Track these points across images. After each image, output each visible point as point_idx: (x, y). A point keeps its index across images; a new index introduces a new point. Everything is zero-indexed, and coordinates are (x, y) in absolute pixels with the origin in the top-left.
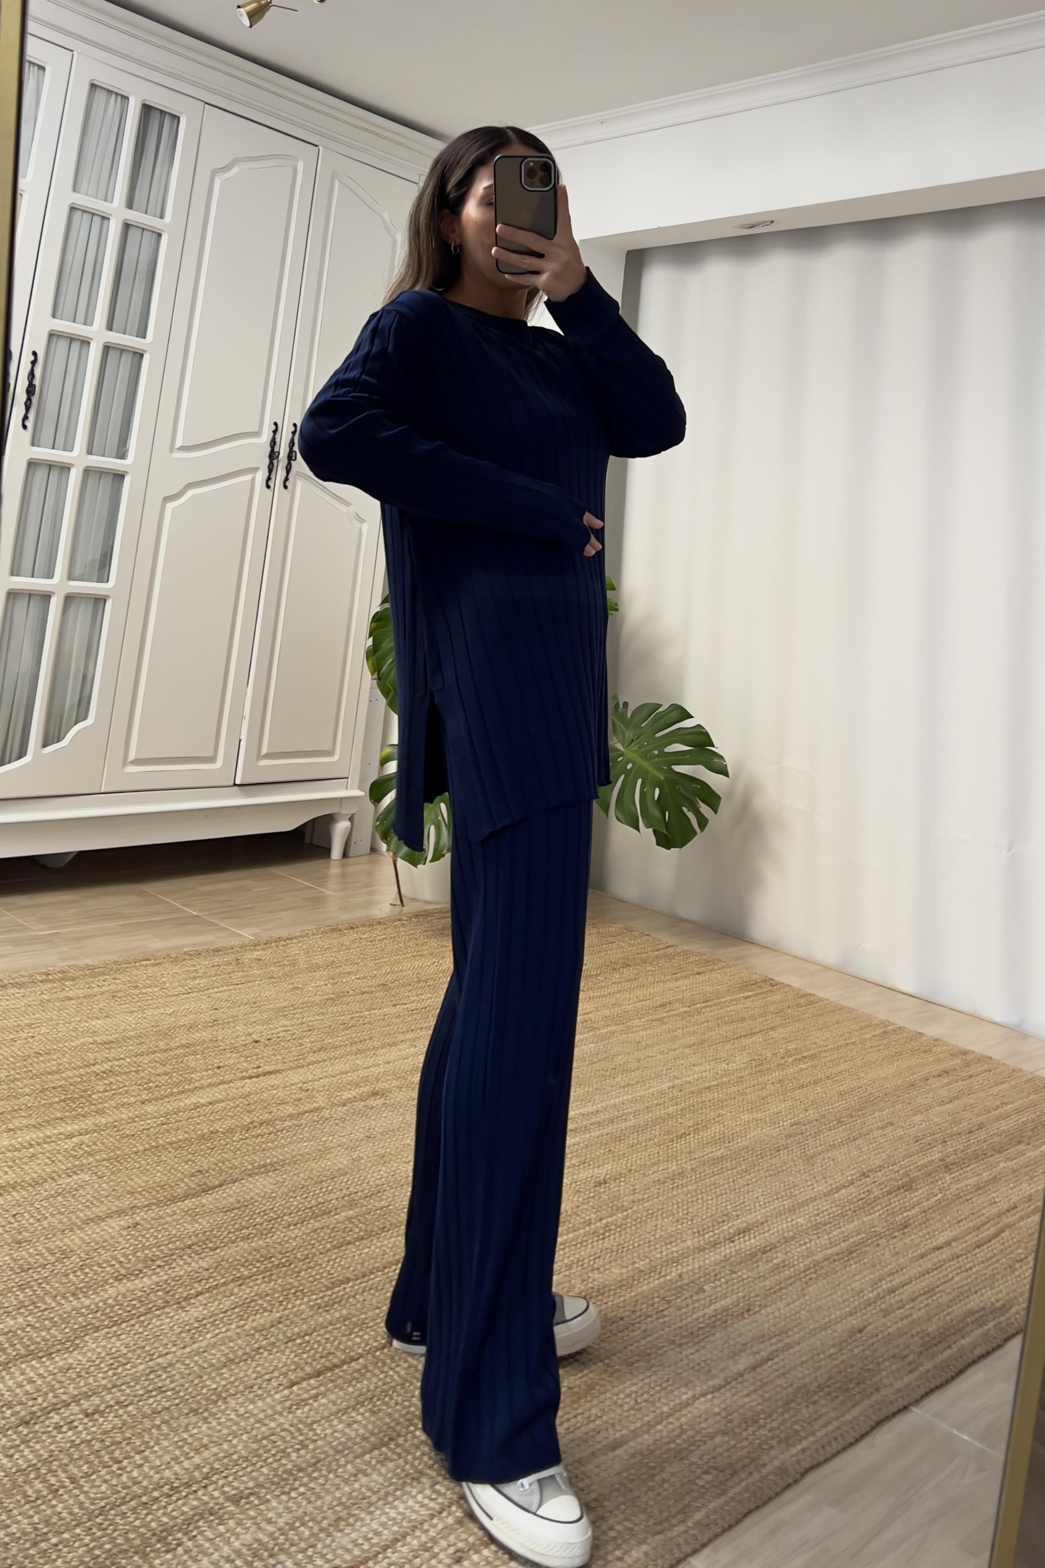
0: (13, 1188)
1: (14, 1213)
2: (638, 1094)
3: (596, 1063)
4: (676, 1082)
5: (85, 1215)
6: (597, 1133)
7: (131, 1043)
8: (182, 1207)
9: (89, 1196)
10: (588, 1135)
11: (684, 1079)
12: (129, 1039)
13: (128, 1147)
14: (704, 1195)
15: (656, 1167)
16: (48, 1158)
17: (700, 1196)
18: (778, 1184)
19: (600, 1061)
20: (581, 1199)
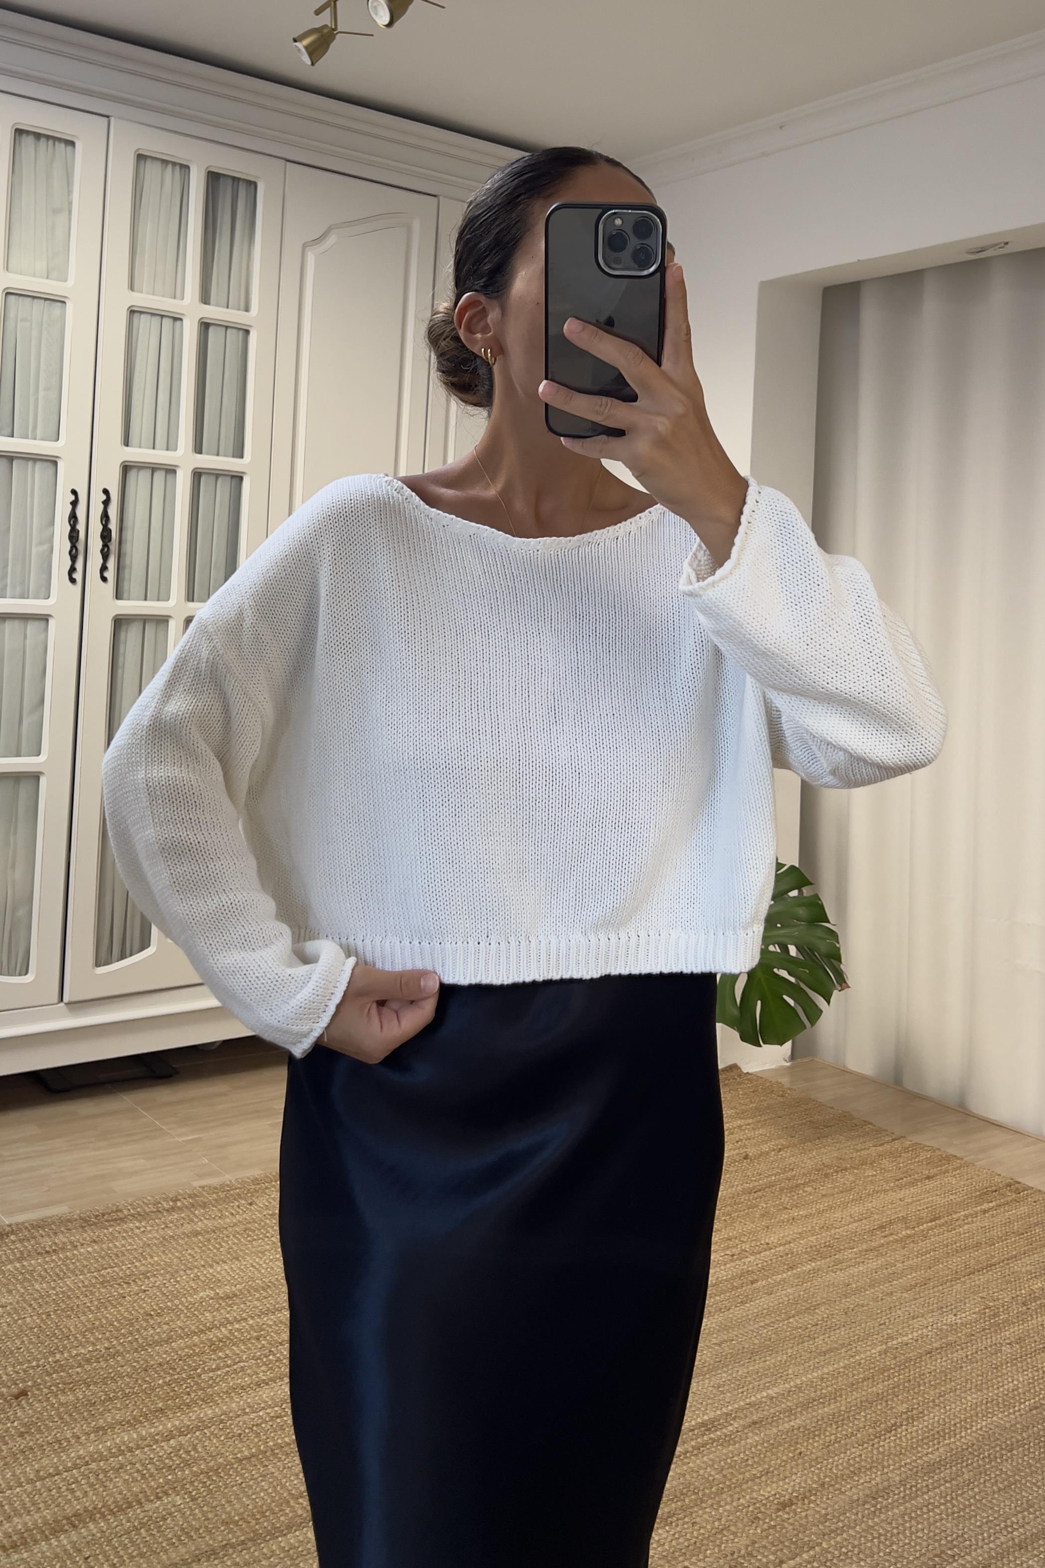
0: (90, 1518)
1: (87, 1556)
2: (842, 1364)
3: (794, 1316)
4: (890, 1344)
5: (169, 1559)
6: (787, 1426)
7: (258, 1295)
8: (282, 1544)
9: (176, 1528)
10: (775, 1430)
11: (900, 1340)
12: (257, 1290)
13: (232, 1453)
14: (914, 1523)
15: (856, 1478)
16: (138, 1471)
17: (908, 1525)
18: (1007, 1503)
19: (798, 1313)
20: (759, 1531)
